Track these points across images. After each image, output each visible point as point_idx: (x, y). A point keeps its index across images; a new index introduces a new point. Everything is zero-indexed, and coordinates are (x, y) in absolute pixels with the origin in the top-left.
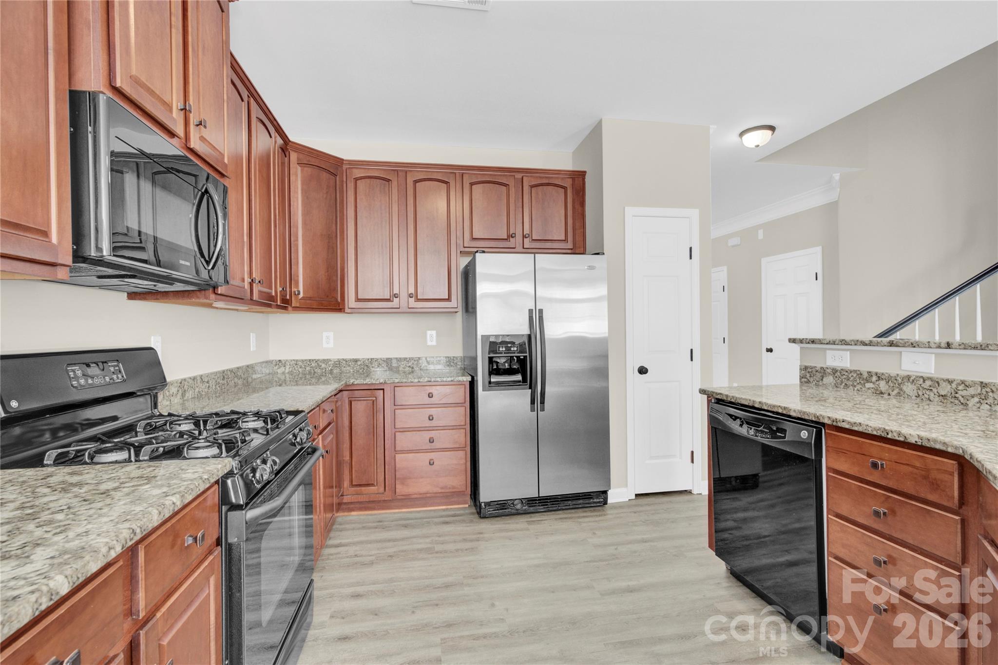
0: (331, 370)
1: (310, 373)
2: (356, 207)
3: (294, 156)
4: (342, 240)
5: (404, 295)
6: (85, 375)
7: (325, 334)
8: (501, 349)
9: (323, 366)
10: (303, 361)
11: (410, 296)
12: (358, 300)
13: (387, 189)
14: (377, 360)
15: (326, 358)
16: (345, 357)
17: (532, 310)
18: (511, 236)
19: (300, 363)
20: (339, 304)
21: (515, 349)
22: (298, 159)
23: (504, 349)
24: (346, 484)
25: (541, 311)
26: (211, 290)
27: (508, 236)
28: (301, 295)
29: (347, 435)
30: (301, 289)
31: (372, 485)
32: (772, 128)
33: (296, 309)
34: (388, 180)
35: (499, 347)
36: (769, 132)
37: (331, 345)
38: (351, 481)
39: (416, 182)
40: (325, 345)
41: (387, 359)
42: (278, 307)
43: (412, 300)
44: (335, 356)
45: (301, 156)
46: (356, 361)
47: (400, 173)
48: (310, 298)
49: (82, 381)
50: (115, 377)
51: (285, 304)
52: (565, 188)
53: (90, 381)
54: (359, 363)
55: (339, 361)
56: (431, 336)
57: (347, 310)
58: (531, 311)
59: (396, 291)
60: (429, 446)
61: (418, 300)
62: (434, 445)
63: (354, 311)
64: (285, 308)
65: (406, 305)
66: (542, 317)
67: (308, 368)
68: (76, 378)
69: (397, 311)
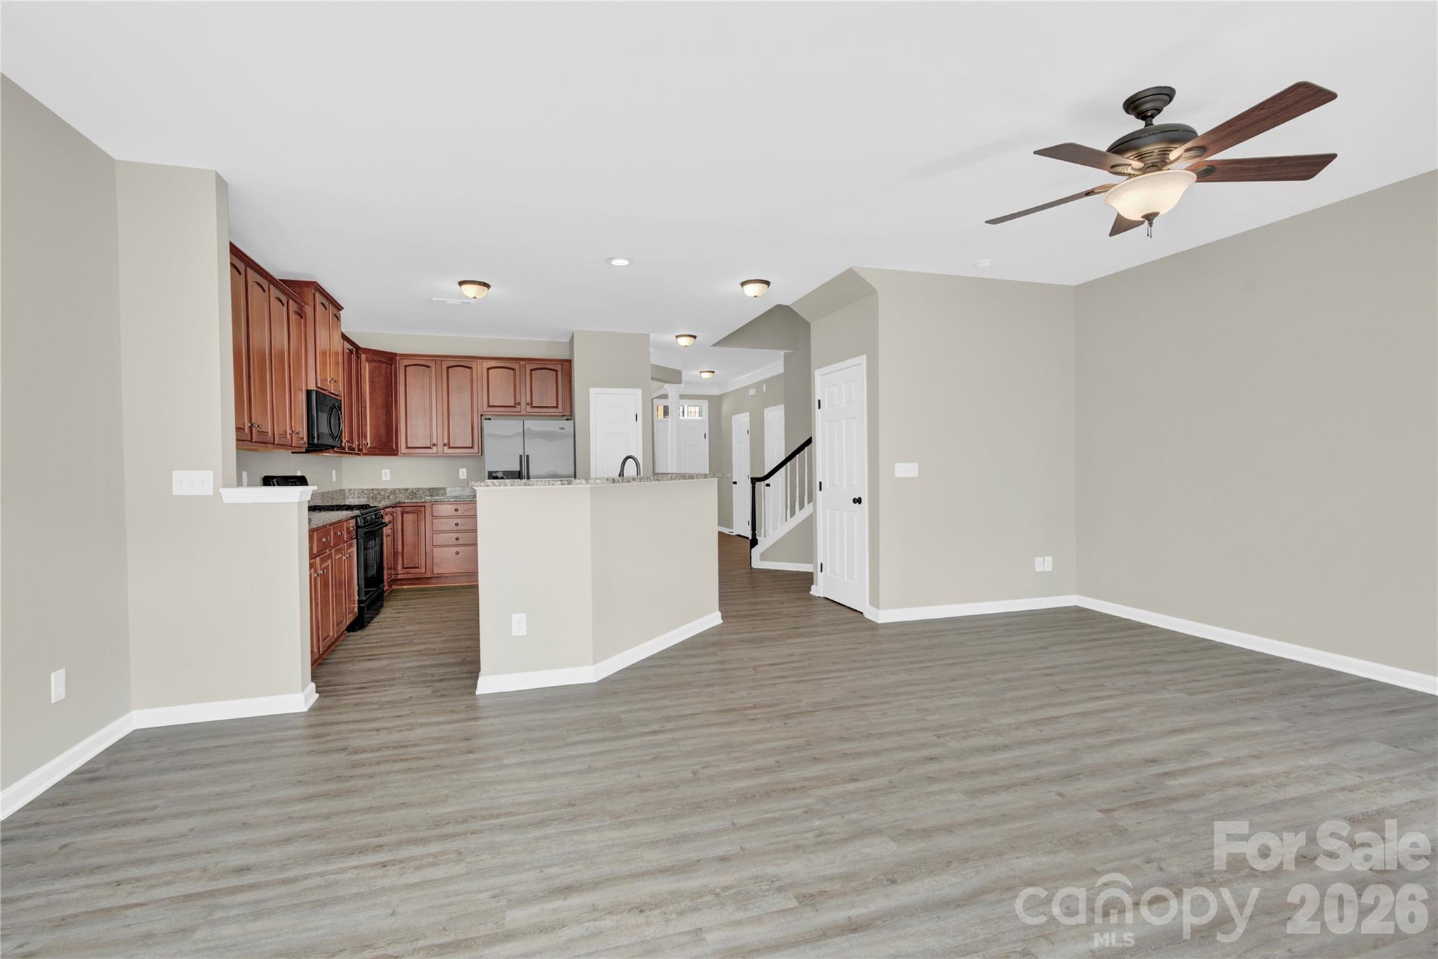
0: (388, 496)
1: (373, 498)
2: (406, 385)
3: (363, 357)
4: (396, 406)
5: (440, 444)
7: (383, 471)
9: (383, 493)
10: (367, 490)
11: (445, 445)
12: (408, 448)
13: (428, 373)
14: (422, 489)
15: (384, 488)
16: (398, 487)
18: (517, 404)
19: (365, 491)
20: (394, 451)
22: (367, 358)
24: (400, 567)
25: (528, 456)
27: (515, 404)
28: (369, 446)
29: (400, 535)
30: (369, 442)
31: (418, 568)
33: (365, 454)
34: (429, 367)
36: (692, 339)
37: (388, 478)
38: (403, 564)
39: (448, 368)
40: (384, 479)
41: (430, 488)
42: (356, 454)
43: (446, 448)
44: (391, 487)
45: (369, 356)
46: (407, 490)
47: (437, 362)
48: (374, 448)
51: (360, 452)
52: (556, 371)
54: (409, 491)
55: (394, 490)
56: (463, 472)
57: (400, 454)
58: (521, 456)
59: (435, 442)
60: (456, 542)
61: (450, 448)
62: (459, 542)
63: (404, 455)
64: (359, 454)
65: (442, 451)
66: (528, 460)
67: (371, 495)
69: (436, 456)
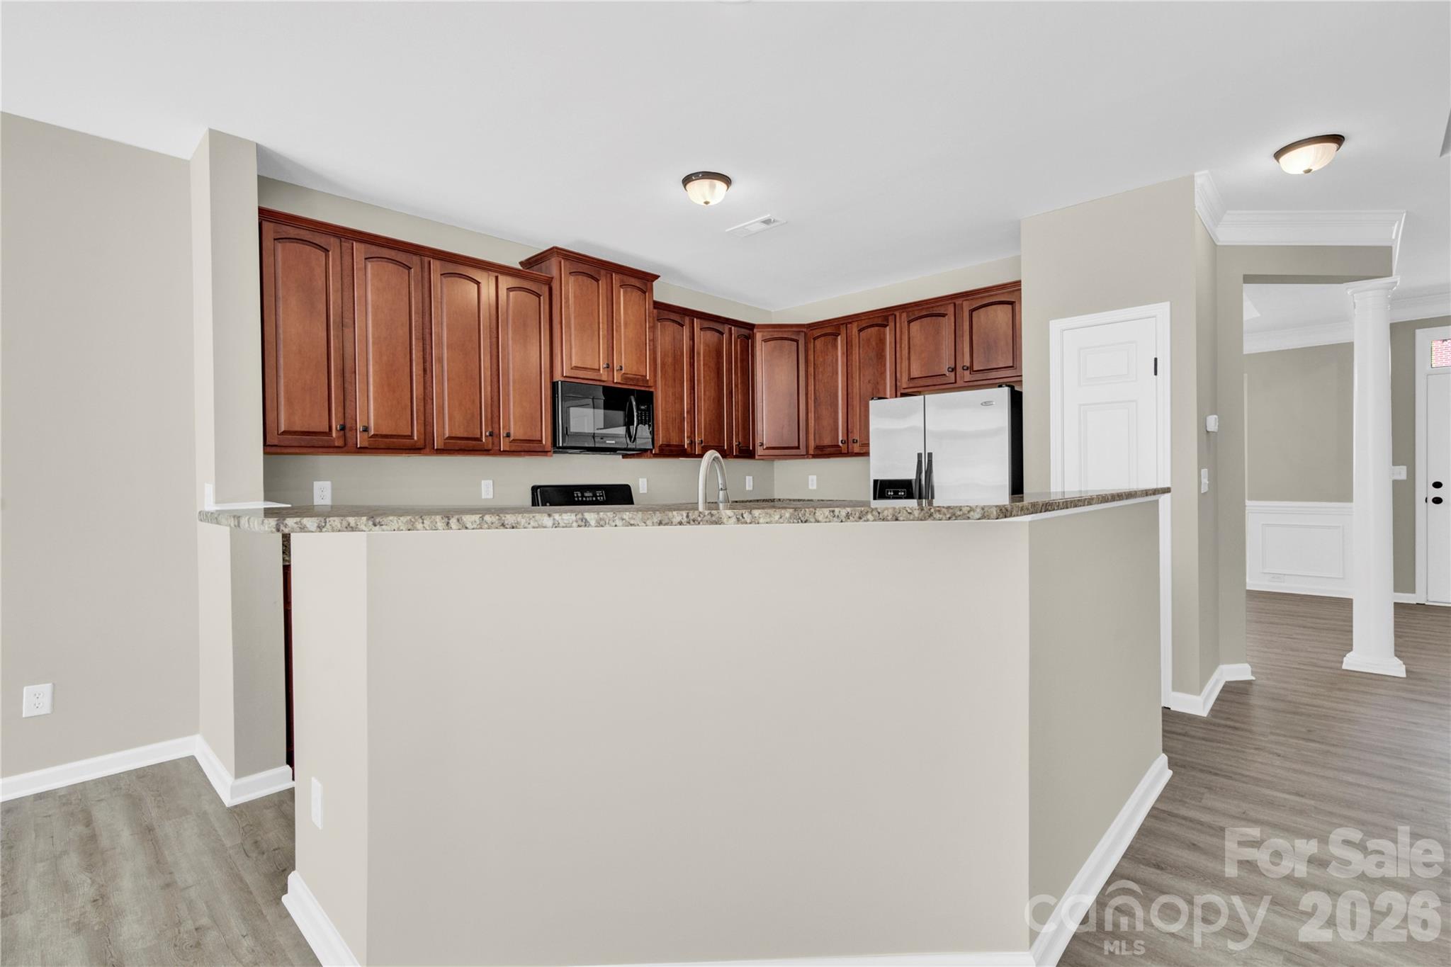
2: (814, 364)
3: (758, 335)
5: (850, 440)
6: (583, 496)
8: (889, 493)
11: (854, 441)
17: (921, 454)
18: (949, 370)
21: (903, 494)
22: (763, 336)
23: (892, 493)
25: (930, 455)
26: (649, 451)
30: (765, 441)
32: (1338, 139)
34: (838, 334)
35: (888, 491)
36: (1333, 146)
39: (860, 331)
43: (856, 445)
47: (848, 326)
49: (580, 499)
50: (599, 498)
52: (1012, 303)
53: (584, 499)
59: (844, 437)
65: (852, 450)
66: (931, 461)
68: (578, 497)
